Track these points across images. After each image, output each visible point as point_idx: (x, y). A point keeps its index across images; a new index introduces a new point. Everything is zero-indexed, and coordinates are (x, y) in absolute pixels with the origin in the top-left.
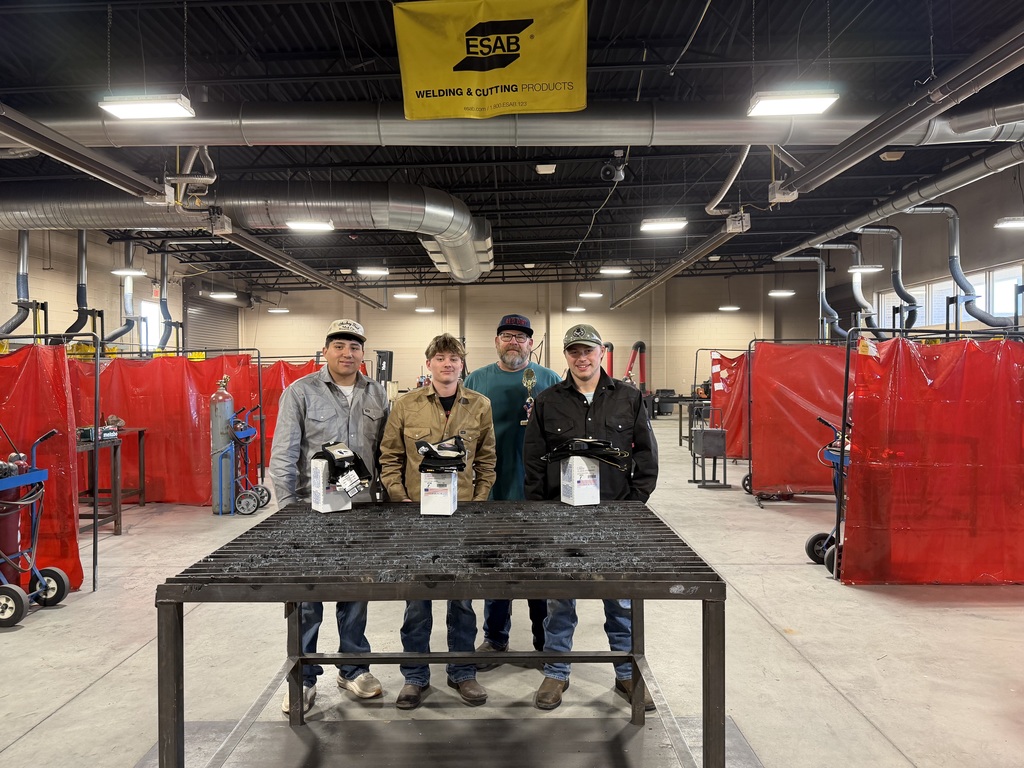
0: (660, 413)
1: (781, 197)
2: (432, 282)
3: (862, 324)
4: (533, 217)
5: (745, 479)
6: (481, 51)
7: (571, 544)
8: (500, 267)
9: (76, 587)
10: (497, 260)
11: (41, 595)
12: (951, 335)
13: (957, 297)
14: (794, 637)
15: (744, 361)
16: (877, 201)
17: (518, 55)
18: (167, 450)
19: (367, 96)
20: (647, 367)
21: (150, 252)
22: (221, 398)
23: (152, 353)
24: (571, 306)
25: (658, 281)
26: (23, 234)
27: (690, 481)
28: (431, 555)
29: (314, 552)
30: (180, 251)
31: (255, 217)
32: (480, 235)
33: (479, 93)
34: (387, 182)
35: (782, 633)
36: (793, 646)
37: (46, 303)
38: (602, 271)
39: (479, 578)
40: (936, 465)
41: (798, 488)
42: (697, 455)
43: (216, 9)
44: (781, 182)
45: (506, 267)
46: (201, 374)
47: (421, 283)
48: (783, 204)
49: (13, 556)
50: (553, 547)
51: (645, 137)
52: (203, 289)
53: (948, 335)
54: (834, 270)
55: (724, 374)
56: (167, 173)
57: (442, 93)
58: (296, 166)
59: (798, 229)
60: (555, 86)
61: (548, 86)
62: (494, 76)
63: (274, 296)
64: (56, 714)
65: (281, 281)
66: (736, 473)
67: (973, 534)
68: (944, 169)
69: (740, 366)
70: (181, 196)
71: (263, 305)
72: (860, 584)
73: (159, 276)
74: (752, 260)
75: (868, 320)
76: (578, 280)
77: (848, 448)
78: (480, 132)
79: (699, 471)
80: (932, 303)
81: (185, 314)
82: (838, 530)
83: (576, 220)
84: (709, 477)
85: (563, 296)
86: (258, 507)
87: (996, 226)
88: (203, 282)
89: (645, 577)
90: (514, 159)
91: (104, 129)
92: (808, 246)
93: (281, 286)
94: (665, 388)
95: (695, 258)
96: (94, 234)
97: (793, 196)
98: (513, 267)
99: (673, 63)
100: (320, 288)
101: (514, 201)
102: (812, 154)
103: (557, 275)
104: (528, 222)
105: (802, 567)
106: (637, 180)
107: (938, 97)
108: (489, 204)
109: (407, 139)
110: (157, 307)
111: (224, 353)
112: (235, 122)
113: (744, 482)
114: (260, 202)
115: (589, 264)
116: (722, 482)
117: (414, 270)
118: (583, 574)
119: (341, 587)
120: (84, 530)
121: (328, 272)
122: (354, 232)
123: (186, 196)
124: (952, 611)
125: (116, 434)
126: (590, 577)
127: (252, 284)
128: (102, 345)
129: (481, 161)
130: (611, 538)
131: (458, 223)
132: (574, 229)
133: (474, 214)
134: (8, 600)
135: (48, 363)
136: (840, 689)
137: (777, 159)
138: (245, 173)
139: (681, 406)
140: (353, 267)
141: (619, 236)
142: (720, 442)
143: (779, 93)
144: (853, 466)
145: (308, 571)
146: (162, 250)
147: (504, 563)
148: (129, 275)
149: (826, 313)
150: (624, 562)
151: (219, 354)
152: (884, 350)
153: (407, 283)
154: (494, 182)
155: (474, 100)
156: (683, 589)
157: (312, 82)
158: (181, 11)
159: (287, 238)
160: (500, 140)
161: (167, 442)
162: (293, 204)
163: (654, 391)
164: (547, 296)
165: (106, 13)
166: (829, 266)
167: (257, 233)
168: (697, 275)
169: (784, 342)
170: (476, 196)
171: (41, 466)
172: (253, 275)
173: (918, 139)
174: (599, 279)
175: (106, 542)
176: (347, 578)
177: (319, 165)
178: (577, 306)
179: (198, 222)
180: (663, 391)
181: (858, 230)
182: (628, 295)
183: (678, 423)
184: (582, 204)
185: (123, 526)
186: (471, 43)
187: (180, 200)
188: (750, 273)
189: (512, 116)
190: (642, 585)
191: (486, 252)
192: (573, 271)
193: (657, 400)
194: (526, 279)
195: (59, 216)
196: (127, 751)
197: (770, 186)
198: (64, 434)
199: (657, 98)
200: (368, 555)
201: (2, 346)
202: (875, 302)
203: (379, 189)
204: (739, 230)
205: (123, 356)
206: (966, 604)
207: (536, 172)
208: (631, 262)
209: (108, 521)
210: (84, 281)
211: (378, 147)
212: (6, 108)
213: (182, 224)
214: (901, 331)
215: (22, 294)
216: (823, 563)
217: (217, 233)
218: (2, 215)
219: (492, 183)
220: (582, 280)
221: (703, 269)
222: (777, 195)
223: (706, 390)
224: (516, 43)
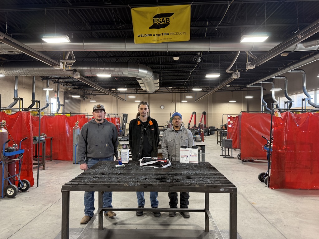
0: (211, 134)
1: (250, 67)
2: (140, 93)
3: (275, 107)
4: (172, 73)
5: (239, 155)
6: (158, 23)
7: (188, 175)
8: (161, 88)
9: (32, 186)
10: (160, 86)
11: (21, 188)
12: (303, 111)
13: (305, 99)
14: (255, 205)
15: (238, 118)
16: (280, 68)
17: (169, 24)
18: (59, 144)
19: (122, 36)
20: (206, 119)
21: (54, 83)
22: (76, 128)
23: (54, 114)
24: (183, 100)
25: (210, 93)
26: (16, 77)
27: (221, 156)
28: (145, 178)
29: (108, 176)
30: (63, 83)
31: (87, 72)
32: (155, 78)
33: (157, 35)
34: (127, 62)
35: (251, 204)
36: (255, 208)
37: (23, 98)
38: (193, 90)
39: (160, 185)
40: (300, 151)
41: (255, 158)
42: (223, 147)
43: (77, 10)
44: (250, 63)
45: (163, 88)
46: (70, 121)
47: (136, 93)
48: (250, 70)
49: (14, 176)
50: (182, 176)
51: (207, 49)
52: (70, 94)
53: (302, 111)
54: (266, 90)
55: (232, 122)
56: (61, 59)
57: (146, 35)
58: (99, 57)
59: (254, 77)
60: (180, 33)
61: (178, 33)
62: (162, 30)
63: (91, 97)
64: (27, 225)
65: (94, 92)
66: (236, 153)
67: (311, 173)
68: (301, 59)
69: (236, 119)
70: (65, 66)
71: (88, 99)
72: (276, 189)
73: (57, 90)
74: (240, 86)
75: (277, 106)
76: (185, 92)
77: (272, 146)
79: (224, 152)
80: (297, 100)
81: (64, 102)
82: (269, 171)
83: (185, 74)
84: (227, 154)
85: (180, 97)
87: (318, 77)
88: (70, 92)
89: (212, 186)
90: (166, 55)
91: (42, 46)
92: (258, 82)
93: (94, 94)
94: (212, 126)
95: (222, 86)
96: (37, 77)
97: (254, 67)
98: (165, 88)
99: (217, 26)
100: (106, 94)
101: (166, 68)
102: (260, 54)
103: (179, 91)
104: (170, 74)
105: (257, 183)
106: (204, 61)
107: (300, 37)
108: (158, 69)
109: (134, 49)
110: (56, 100)
111: (77, 114)
112: (82, 44)
113: (238, 156)
114: (89, 68)
115: (189, 87)
116: (231, 156)
117: (135, 89)
118: (193, 185)
119: (118, 187)
121: (108, 90)
122: (116, 77)
123: (66, 66)
124: (305, 198)
125: (44, 139)
126: (195, 186)
127: (85, 93)
128: (39, 111)
129: (156, 56)
130: (200, 173)
131: (149, 75)
132: (184, 76)
133: (154, 72)
134: (12, 189)
135: (25, 117)
136: (270, 222)
137: (248, 55)
138: (84, 59)
139: (218, 132)
140: (116, 88)
141: (198, 79)
142: (230, 143)
143: (250, 35)
144: (273, 152)
145: (108, 182)
146: (58, 82)
147: (167, 181)
148: (48, 90)
149: (263, 103)
150: (205, 181)
151: (76, 114)
152: (283, 115)
153: (132, 93)
155: (155, 38)
156: (224, 189)
157: (105, 32)
158: (67, 11)
159: (96, 79)
160: (163, 50)
161: (59, 141)
162: (99, 69)
163: (209, 127)
164: (175, 97)
165: (44, 11)
166: (264, 88)
167: (87, 77)
168: (222, 91)
169: (250, 112)
170: (154, 66)
171: (22, 148)
172: (85, 90)
173: (293, 49)
174: (192, 92)
175: (41, 172)
176: (120, 184)
177: (107, 57)
178: (185, 100)
179: (70, 74)
180: (212, 127)
181: (274, 78)
182: (201, 97)
183: (217, 137)
184: (187, 69)
185: (46, 167)
186: (155, 20)
187: (64, 67)
188: (239, 90)
189: (167, 42)
190: (211, 188)
191: (157, 84)
192: (184, 90)
193: (210, 130)
194: (169, 92)
195: (27, 72)
196: (49, 237)
197: (246, 64)
198: (29, 139)
199: (211, 37)
200: (125, 177)
201: (9, 111)
202: (279, 100)
203: (125, 64)
204: (237, 77)
205: (46, 115)
206: (310, 195)
207: (173, 59)
208: (202, 87)
209: (42, 165)
210: (34, 92)
211: (125, 52)
212: (13, 39)
213: (64, 75)
214: (287, 109)
215: (16, 96)
216: (264, 182)
217: (75, 77)
218: (10, 72)
219: (159, 62)
220: (186, 92)
221: (224, 89)
222: (249, 67)
223: (225, 127)
224: (168, 20)
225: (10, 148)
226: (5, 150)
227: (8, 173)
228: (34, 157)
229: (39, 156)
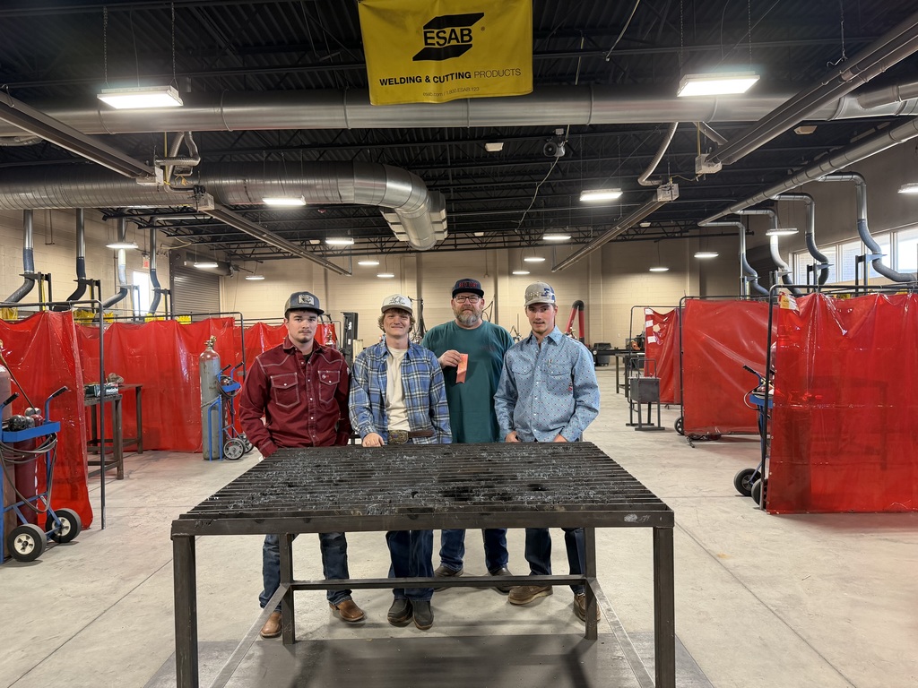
0: (598, 365)
1: (706, 169)
2: (392, 250)
3: (779, 281)
4: (482, 190)
5: (678, 422)
6: (438, 43)
7: (533, 480)
8: (452, 236)
9: (86, 527)
10: (450, 229)
11: (56, 533)
12: (860, 290)
13: (865, 256)
14: (727, 561)
15: (675, 317)
16: (792, 171)
17: (471, 46)
18: (161, 404)
19: (333, 84)
20: (585, 323)
21: (140, 227)
22: (209, 356)
23: (144, 318)
24: (517, 270)
25: (595, 246)
26: (28, 213)
27: (627, 425)
28: (410, 491)
29: (306, 489)
30: (166, 226)
31: (234, 194)
32: (435, 207)
33: (436, 80)
34: (352, 161)
35: (716, 558)
36: (727, 569)
37: (50, 274)
38: (544, 238)
39: (455, 510)
40: (851, 406)
41: (725, 430)
42: (633, 401)
43: (197, 8)
44: (707, 155)
45: (458, 235)
46: (190, 335)
47: (381, 251)
48: (708, 175)
49: (31, 499)
50: (518, 482)
51: (584, 116)
52: (187, 259)
53: (857, 290)
54: (753, 233)
55: (657, 328)
56: (156, 156)
57: (403, 80)
58: (270, 148)
59: (720, 197)
60: (504, 73)
61: (498, 73)
62: (450, 65)
63: (251, 265)
64: (76, 637)
65: (257, 251)
66: (669, 417)
67: (884, 467)
68: (852, 141)
69: (670, 321)
70: (168, 177)
71: (241, 273)
72: (785, 513)
73: (148, 249)
74: (678, 226)
75: (785, 278)
76: (523, 246)
77: (771, 392)
78: (436, 115)
79: (635, 415)
80: (843, 260)
81: (172, 282)
82: (763, 465)
83: (521, 192)
84: (644, 420)
85: (509, 261)
86: (244, 453)
87: (900, 192)
88: (188, 254)
89: (602, 508)
90: (465, 139)
91: (100, 118)
92: (729, 213)
93: (257, 256)
94: (602, 342)
95: (629, 224)
96: (90, 212)
97: (717, 168)
98: (463, 235)
99: (609, 50)
100: (292, 257)
101: (465, 176)
102: (733, 130)
103: (504, 242)
104: (478, 194)
105: (731, 499)
106: (576, 155)
107: (849, 77)
108: (442, 179)
109: (371, 123)
110: (147, 277)
111: (209, 316)
112: (216, 110)
113: (676, 425)
114: (239, 181)
115: (533, 231)
116: (656, 425)
117: (376, 239)
118: (547, 506)
119: (335, 520)
120: (93, 474)
121: (299, 243)
122: (322, 207)
123: (173, 176)
124: (867, 536)
125: (117, 390)
126: (553, 509)
127: (231, 254)
128: (98, 310)
129: (436, 141)
130: (568, 474)
131: (416, 197)
132: (519, 200)
133: (430, 188)
134: (28, 538)
135: (58, 328)
136: (769, 606)
137: (702, 134)
138: (224, 156)
139: (617, 358)
140: (322, 238)
141: (560, 206)
142: (655, 389)
143: (705, 75)
144: (776, 409)
145: (304, 507)
146: (151, 225)
147: (476, 497)
148: (122, 248)
149: (747, 272)
150: (582, 495)
151: (206, 317)
152: (803, 305)
153: (369, 251)
154: (446, 159)
155: (432, 87)
156: (636, 517)
157: (284, 72)
158: (168, 12)
159: (262, 213)
160: (454, 122)
161: (161, 397)
162: (269, 182)
163: (592, 345)
164: (495, 261)
165: (102, 14)
166: (747, 230)
167: (235, 208)
168: (629, 240)
169: (708, 299)
170: (430, 173)
171: (53, 419)
172: (232, 246)
173: (830, 114)
174: (542, 245)
175: (112, 486)
176: (339, 512)
177: (292, 147)
178: (522, 269)
179: (185, 200)
180: (600, 344)
181: (775, 197)
182: (568, 259)
183: (615, 373)
184: (526, 178)
185: (125, 472)
186: (428, 35)
187: (168, 181)
188: (678, 237)
189: (465, 100)
190: (599, 515)
191: (441, 222)
192: (518, 238)
194: (476, 246)
195: (60, 196)
196: (141, 668)
197: (697, 159)
198: (73, 390)
199: (594, 84)
200: (355, 492)
201: (12, 314)
202: (790, 262)
203: (345, 168)
204: (669, 199)
205: (119, 320)
206: (879, 529)
207: (485, 150)
208: (571, 229)
209: (112, 467)
210: (83, 254)
211: (343, 130)
212: (14, 100)
213: (169, 202)
214: (814, 287)
215: (28, 267)
216: (750, 496)
217: (201, 209)
218: (9, 197)
219: (445, 160)
220: (526, 246)
221: (634, 235)
222: (703, 167)
223: (640, 344)
224: (468, 35)
225: (18, 419)
226: (4, 425)
227: (14, 492)
228: (89, 443)
229: (103, 441)
